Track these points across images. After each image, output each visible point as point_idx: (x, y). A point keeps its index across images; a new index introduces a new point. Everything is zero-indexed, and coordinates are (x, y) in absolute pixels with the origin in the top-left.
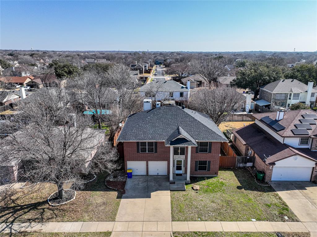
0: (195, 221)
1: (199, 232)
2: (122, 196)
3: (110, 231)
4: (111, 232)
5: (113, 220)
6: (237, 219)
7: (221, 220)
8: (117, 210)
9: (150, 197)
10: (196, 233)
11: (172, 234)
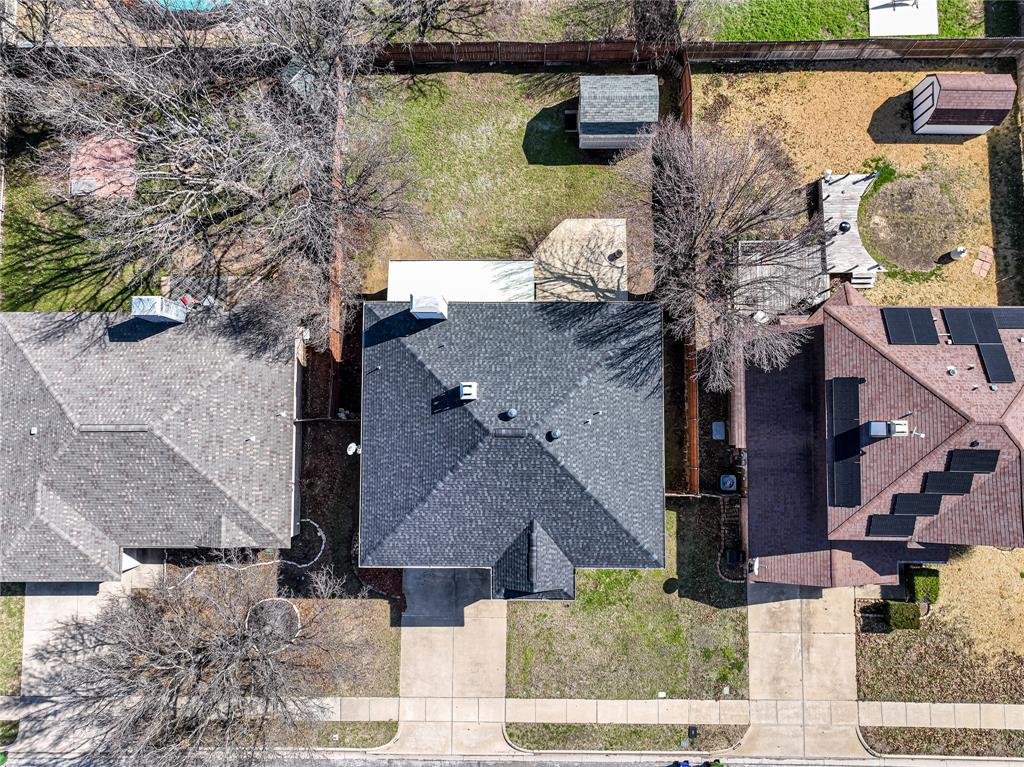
0: (550, 697)
1: (553, 725)
2: (401, 616)
3: (395, 719)
4: (397, 723)
5: (395, 692)
6: (631, 694)
7: (599, 698)
8: (397, 664)
9: (462, 625)
10: (546, 726)
11: (504, 729)
